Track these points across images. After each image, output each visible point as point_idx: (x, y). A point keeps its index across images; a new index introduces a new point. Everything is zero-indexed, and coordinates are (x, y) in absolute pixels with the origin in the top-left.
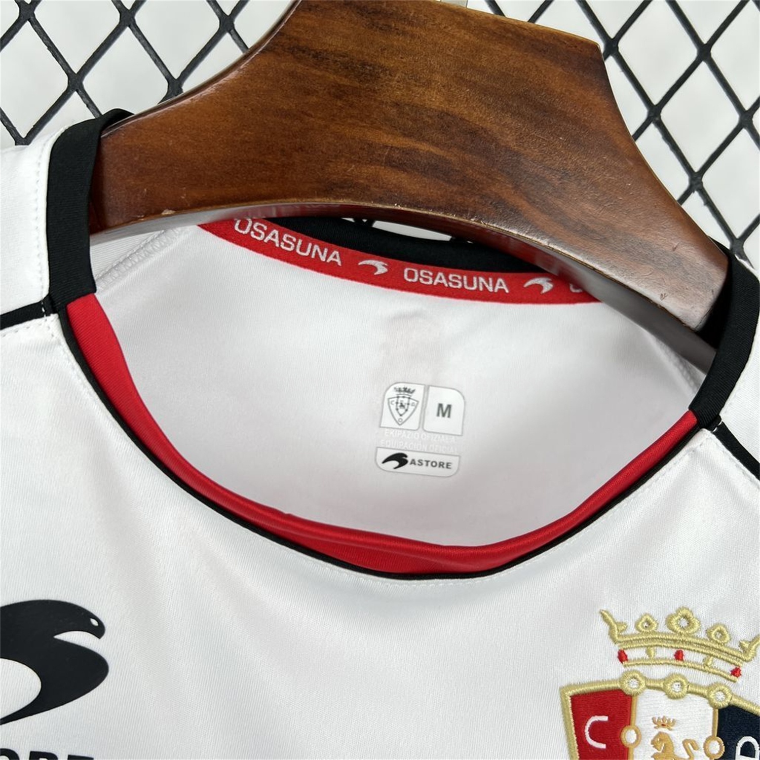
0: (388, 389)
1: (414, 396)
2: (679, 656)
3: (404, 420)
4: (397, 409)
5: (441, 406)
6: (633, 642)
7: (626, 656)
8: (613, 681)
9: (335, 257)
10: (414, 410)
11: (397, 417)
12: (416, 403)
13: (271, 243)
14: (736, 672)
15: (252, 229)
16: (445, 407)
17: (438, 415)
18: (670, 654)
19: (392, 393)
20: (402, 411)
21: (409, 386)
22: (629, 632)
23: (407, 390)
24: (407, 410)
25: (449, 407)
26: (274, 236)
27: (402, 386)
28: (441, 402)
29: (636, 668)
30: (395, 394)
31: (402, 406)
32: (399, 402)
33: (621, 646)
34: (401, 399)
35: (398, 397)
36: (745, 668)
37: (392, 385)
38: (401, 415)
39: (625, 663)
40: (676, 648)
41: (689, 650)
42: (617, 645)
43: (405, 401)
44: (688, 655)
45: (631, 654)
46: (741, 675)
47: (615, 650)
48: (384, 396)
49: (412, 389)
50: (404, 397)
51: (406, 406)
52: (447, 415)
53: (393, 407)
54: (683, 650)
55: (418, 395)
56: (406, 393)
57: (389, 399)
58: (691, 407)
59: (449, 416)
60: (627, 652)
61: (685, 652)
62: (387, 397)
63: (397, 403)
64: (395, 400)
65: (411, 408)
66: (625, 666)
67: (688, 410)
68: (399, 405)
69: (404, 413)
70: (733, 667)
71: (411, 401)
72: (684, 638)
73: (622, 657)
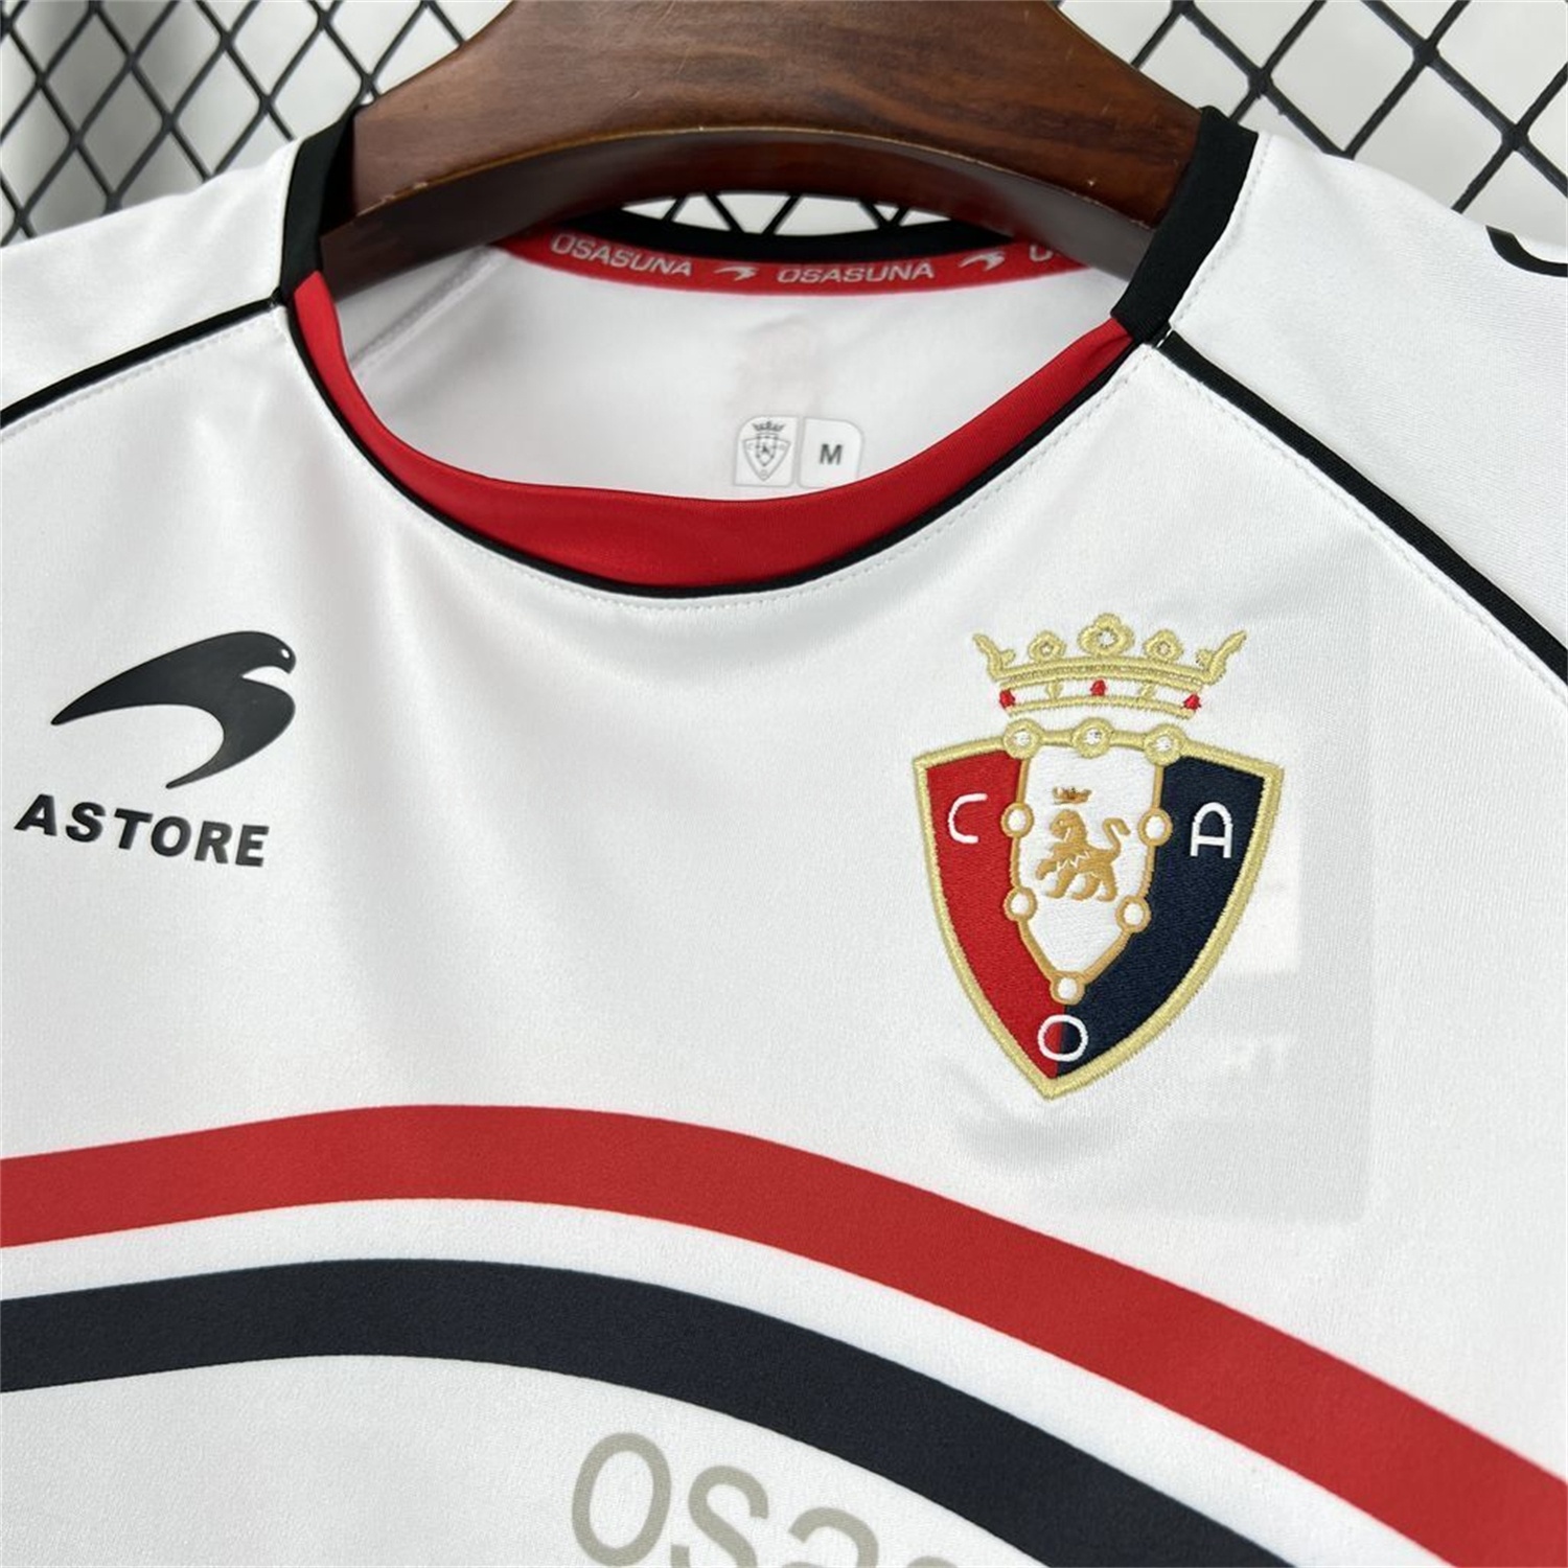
0: (744, 424)
1: (782, 434)
2: (1099, 689)
3: (769, 471)
4: (758, 456)
5: (825, 447)
6: (1025, 677)
7: (1014, 699)
8: (992, 739)
9: (686, 267)
10: (785, 454)
11: (759, 466)
12: (785, 444)
13: (598, 260)
14: (1193, 703)
15: (574, 247)
16: (832, 449)
17: (822, 460)
18: (1084, 688)
19: (749, 432)
20: (765, 457)
21: (775, 421)
22: (1018, 662)
23: (772, 426)
24: (772, 457)
25: (839, 448)
26: (602, 253)
27: (762, 420)
28: (826, 442)
29: (1027, 715)
30: (754, 433)
31: (765, 450)
32: (761, 445)
33: (1003, 684)
34: (763, 440)
35: (759, 438)
36: (1205, 695)
37: (748, 421)
38: (764, 465)
39: (1009, 709)
40: (1092, 678)
41: (1115, 678)
42: (998, 683)
43: (770, 443)
44: (1113, 687)
45: (1020, 695)
46: (1200, 706)
47: (995, 691)
48: (738, 435)
49: (780, 424)
50: (767, 437)
51: (772, 451)
52: (835, 460)
53: (752, 453)
54: (1105, 680)
55: (788, 433)
56: (771, 432)
57: (745, 441)
58: (1114, 312)
59: (839, 461)
60: (1013, 693)
61: (1108, 683)
62: (742, 437)
63: (758, 447)
64: (755, 442)
65: (779, 453)
66: (1010, 715)
67: (1109, 317)
68: (761, 449)
69: (769, 462)
70: (1186, 696)
71: (779, 443)
72: (1105, 662)
73: (1007, 699)
